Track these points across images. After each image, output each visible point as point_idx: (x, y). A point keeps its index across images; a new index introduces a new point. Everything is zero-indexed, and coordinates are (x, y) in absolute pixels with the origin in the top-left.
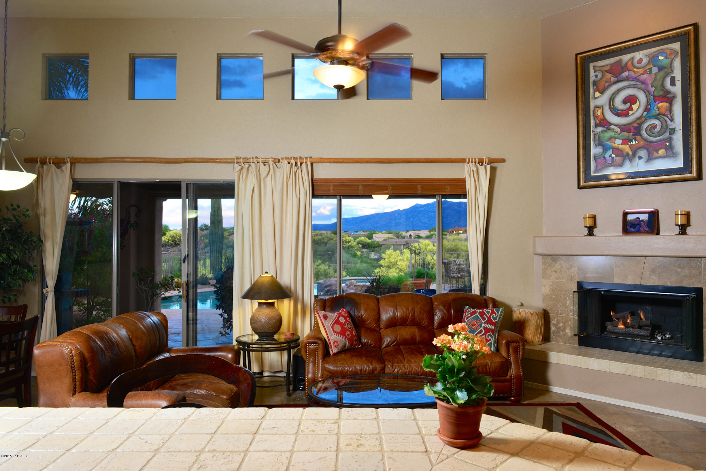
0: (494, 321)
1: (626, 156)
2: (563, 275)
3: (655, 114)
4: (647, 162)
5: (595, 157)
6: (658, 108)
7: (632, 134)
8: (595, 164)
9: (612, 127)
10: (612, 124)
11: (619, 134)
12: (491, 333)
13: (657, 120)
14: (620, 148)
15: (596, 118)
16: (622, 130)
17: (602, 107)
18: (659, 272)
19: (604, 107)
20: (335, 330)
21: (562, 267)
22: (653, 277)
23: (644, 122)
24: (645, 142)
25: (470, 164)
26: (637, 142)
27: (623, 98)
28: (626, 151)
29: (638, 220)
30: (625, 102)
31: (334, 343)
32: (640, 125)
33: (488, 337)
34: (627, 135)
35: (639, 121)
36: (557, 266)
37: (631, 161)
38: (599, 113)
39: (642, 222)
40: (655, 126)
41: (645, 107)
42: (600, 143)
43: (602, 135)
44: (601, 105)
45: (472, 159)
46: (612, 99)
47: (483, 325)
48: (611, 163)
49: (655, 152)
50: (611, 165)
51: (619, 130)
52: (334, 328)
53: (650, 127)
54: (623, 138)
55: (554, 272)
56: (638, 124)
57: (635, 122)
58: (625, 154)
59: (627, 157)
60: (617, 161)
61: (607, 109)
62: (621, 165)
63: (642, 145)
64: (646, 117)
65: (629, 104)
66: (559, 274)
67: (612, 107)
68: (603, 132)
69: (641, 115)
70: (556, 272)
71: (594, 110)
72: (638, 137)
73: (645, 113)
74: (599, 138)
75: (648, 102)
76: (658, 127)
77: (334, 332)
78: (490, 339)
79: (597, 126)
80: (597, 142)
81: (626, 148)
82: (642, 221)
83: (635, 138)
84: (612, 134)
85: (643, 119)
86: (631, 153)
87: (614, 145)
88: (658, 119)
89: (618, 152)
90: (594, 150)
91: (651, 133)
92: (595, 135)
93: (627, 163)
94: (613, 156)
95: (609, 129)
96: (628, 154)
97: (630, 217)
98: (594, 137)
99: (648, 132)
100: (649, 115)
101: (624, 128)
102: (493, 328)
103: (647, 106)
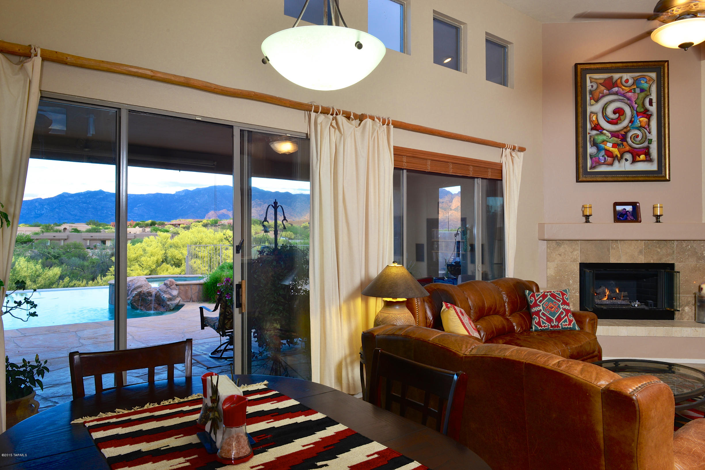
0: (568, 302)
1: (615, 157)
2: (566, 257)
3: (637, 126)
4: (632, 163)
5: (590, 155)
6: (640, 121)
7: (620, 140)
8: (591, 162)
9: (604, 131)
10: (604, 129)
11: (610, 139)
13: (639, 131)
14: (610, 150)
15: (591, 123)
16: (613, 136)
17: (596, 114)
18: (644, 252)
19: (598, 114)
21: (566, 251)
22: (640, 256)
23: (629, 131)
24: (630, 148)
26: (624, 147)
27: (614, 109)
28: (616, 153)
29: (624, 210)
30: (615, 112)
32: (626, 133)
34: (616, 140)
35: (625, 130)
36: (562, 250)
37: (619, 162)
38: (594, 118)
39: (628, 212)
40: (637, 136)
41: (630, 119)
42: (595, 144)
43: (596, 137)
44: (596, 112)
46: (604, 108)
48: (604, 162)
49: (637, 157)
50: (603, 164)
51: (610, 135)
53: (634, 136)
54: (613, 142)
55: (558, 256)
56: (624, 132)
57: (622, 130)
58: (614, 155)
59: (616, 159)
60: (608, 161)
61: (600, 115)
62: (611, 164)
63: (628, 150)
64: (631, 127)
65: (617, 115)
66: (563, 257)
67: (605, 115)
68: (597, 134)
69: (627, 125)
70: (560, 255)
71: (590, 115)
72: (625, 143)
73: (630, 124)
74: (594, 139)
75: (632, 115)
76: (640, 136)
79: (592, 129)
80: (592, 144)
81: (616, 151)
82: (628, 211)
83: (622, 143)
84: (604, 138)
85: (629, 128)
86: (619, 156)
87: (606, 147)
88: (640, 130)
89: (609, 153)
90: (591, 150)
91: (634, 141)
92: (590, 137)
93: (616, 163)
94: (606, 156)
95: (601, 133)
96: (617, 156)
97: (619, 208)
98: (590, 138)
99: (632, 140)
100: (633, 126)
101: (614, 134)
103: (631, 119)
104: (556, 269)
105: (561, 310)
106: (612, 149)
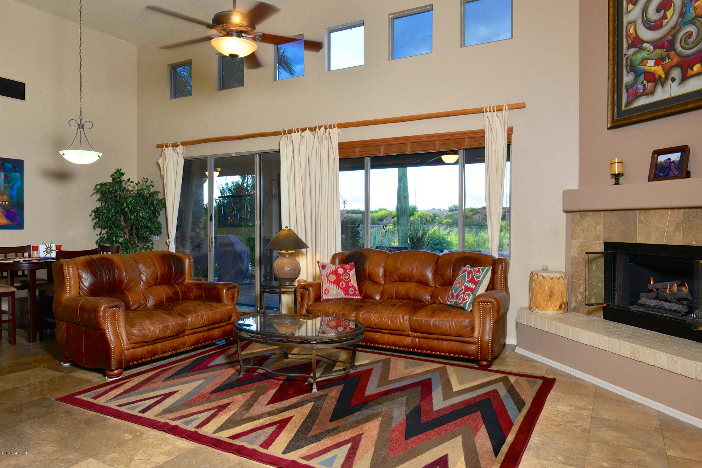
0: (476, 280)
1: (658, 79)
2: (589, 234)
3: (691, 18)
4: (680, 84)
5: (626, 86)
6: (695, 9)
7: (665, 50)
8: (626, 96)
9: (645, 45)
10: (644, 42)
11: (652, 53)
12: (470, 292)
13: (693, 26)
14: (652, 71)
15: (628, 38)
16: (655, 48)
17: (634, 22)
18: (683, 227)
19: (637, 22)
20: (329, 279)
21: (589, 225)
22: (677, 234)
23: (679, 31)
24: (679, 58)
25: (488, 112)
26: (670, 60)
27: (657, 5)
28: (659, 73)
29: (668, 161)
30: (658, 10)
31: (325, 290)
32: (674, 36)
33: (466, 296)
34: (660, 53)
35: (673, 32)
36: (585, 224)
37: (663, 86)
38: (632, 28)
39: (672, 164)
40: (690, 35)
41: (680, 12)
42: (632, 68)
43: (634, 58)
44: (634, 20)
45: (490, 107)
46: (645, 10)
47: (466, 283)
48: (643, 92)
49: (689, 70)
50: (642, 95)
51: (651, 48)
52: (329, 277)
53: (685, 36)
54: (656, 57)
55: (582, 231)
56: (671, 36)
57: (668, 33)
58: (657, 77)
59: (659, 81)
60: (648, 88)
61: (639, 22)
62: (652, 93)
63: (676, 63)
64: (681, 24)
65: (663, 11)
66: (586, 233)
67: (645, 19)
68: (635, 53)
69: (676, 22)
70: (583, 230)
71: (627, 27)
72: (672, 53)
73: (680, 19)
74: (631, 62)
75: (683, 3)
76: (694, 34)
77: (328, 280)
78: (467, 298)
79: (629, 47)
80: (628, 69)
81: (659, 70)
82: (673, 162)
83: (669, 54)
84: (644, 54)
85: (678, 27)
86: (663, 76)
87: (646, 68)
88: (694, 24)
89: (651, 77)
90: (627, 78)
91: (685, 45)
92: (627, 59)
93: (659, 89)
94: (645, 82)
95: (641, 49)
96: (660, 77)
97: (662, 158)
98: (626, 62)
99: (683, 44)
100: (684, 21)
101: (657, 44)
102: (474, 287)
103: (682, 9)
104: (579, 249)
105: (463, 287)
106: (654, 69)
